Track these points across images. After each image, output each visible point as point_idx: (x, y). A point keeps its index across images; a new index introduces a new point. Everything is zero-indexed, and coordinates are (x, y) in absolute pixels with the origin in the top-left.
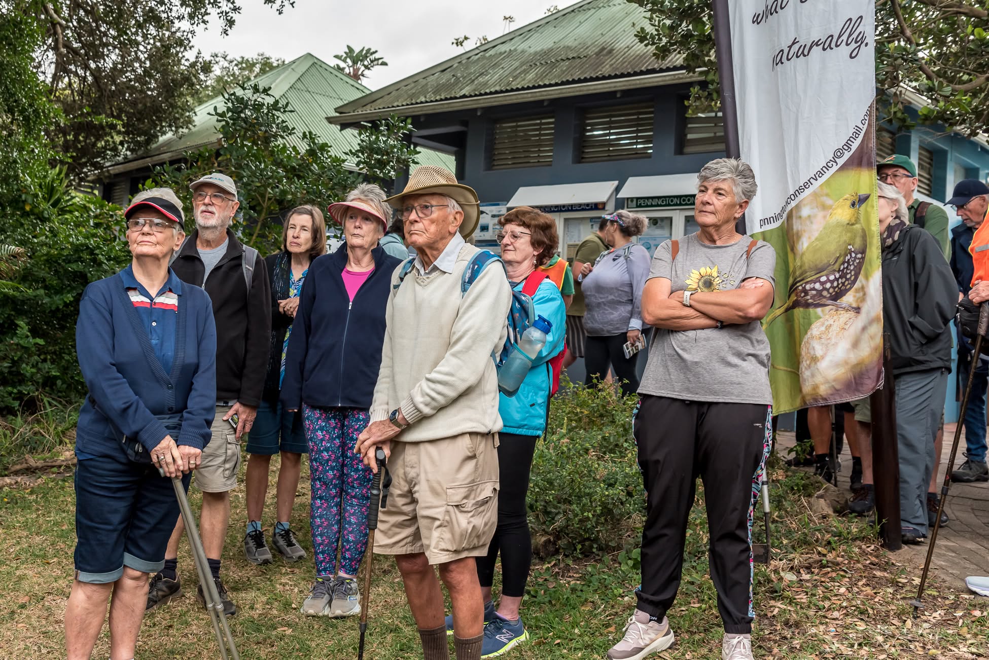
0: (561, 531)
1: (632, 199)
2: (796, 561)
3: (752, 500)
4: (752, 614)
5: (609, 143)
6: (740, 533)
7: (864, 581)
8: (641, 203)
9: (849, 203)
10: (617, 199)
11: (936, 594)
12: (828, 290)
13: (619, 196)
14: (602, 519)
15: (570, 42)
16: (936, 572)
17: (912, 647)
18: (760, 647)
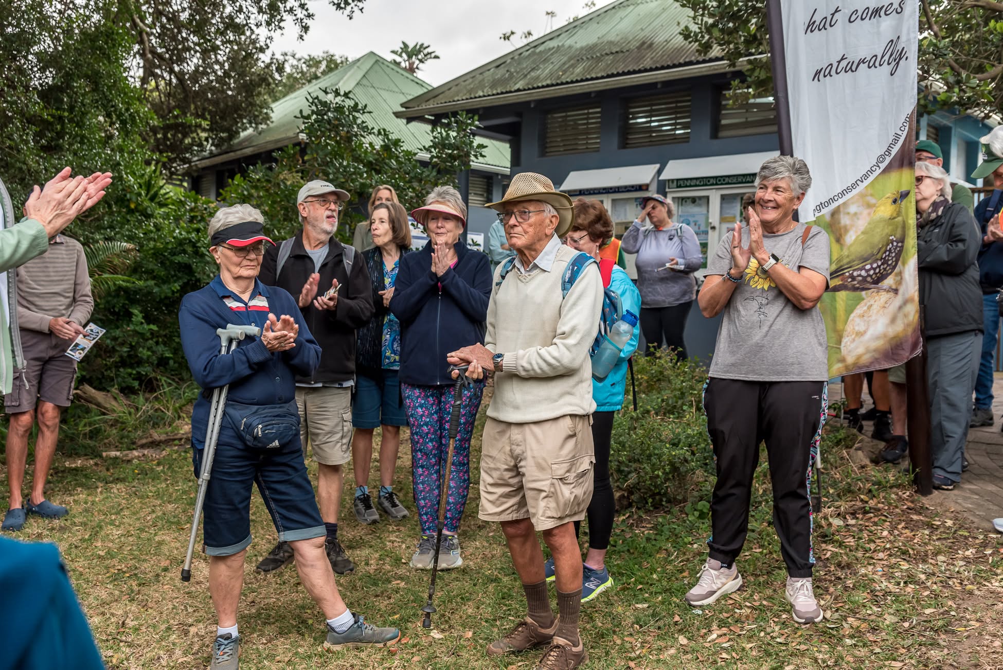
0: (634, 487)
1: (673, 180)
2: (842, 509)
3: (811, 462)
4: (812, 560)
5: (651, 130)
6: (800, 491)
7: (903, 524)
8: (681, 183)
9: (890, 201)
10: (659, 181)
11: (967, 534)
12: (871, 276)
13: (661, 178)
14: (670, 476)
15: (612, 37)
16: (965, 515)
17: (951, 583)
18: (818, 587)
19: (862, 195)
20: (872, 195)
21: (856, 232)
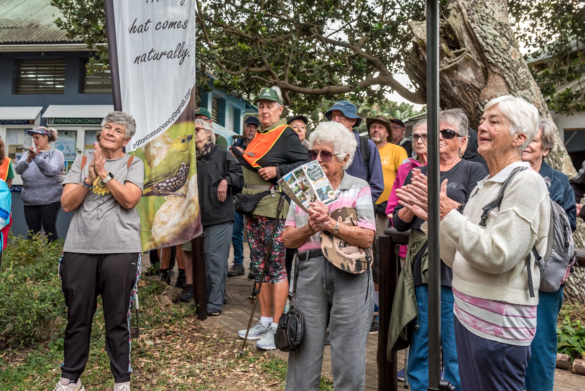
0: (10, 333)
1: (52, 119)
2: (153, 334)
3: (130, 306)
4: (130, 370)
5: (37, 83)
6: (123, 325)
7: (189, 340)
8: (57, 121)
9: (180, 140)
10: (42, 118)
11: (224, 342)
12: (170, 187)
13: (43, 116)
14: (38, 323)
15: (9, 17)
16: (224, 329)
17: (214, 373)
18: (135, 387)
19: (163, 136)
20: (169, 137)
21: (160, 159)
